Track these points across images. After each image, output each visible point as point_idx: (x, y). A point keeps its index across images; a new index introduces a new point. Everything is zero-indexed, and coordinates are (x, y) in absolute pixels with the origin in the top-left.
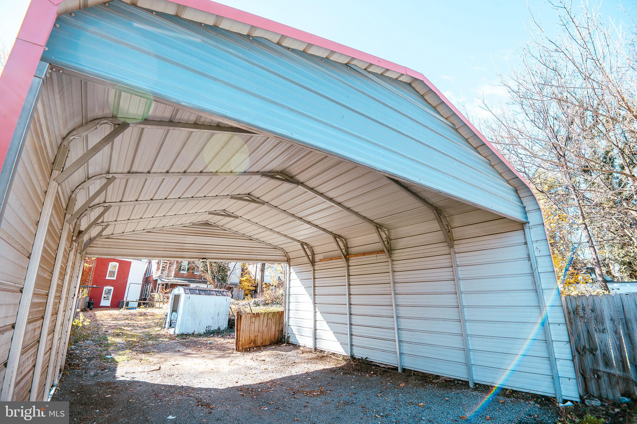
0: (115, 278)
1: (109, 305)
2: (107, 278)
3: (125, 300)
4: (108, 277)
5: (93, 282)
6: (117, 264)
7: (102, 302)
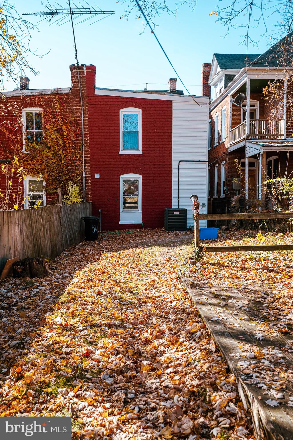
0: (140, 152)
1: (140, 221)
2: (122, 152)
3: (174, 206)
4: (124, 149)
5: (91, 166)
6: (138, 112)
7: (122, 216)
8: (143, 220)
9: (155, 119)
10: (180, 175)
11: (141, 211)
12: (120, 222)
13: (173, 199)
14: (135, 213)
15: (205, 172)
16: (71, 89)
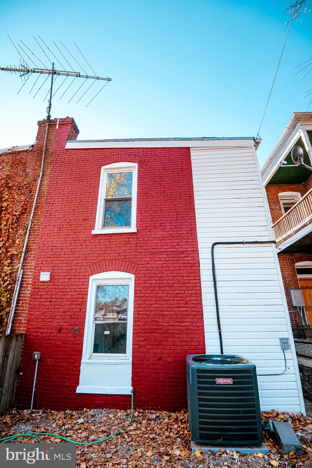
0: (133, 229)
4: (103, 225)
6: (133, 168)
8: (134, 384)
9: (161, 175)
10: (217, 272)
11: (131, 360)
12: (80, 390)
13: (206, 329)
14: (116, 364)
15: (273, 265)
16: (33, 146)
